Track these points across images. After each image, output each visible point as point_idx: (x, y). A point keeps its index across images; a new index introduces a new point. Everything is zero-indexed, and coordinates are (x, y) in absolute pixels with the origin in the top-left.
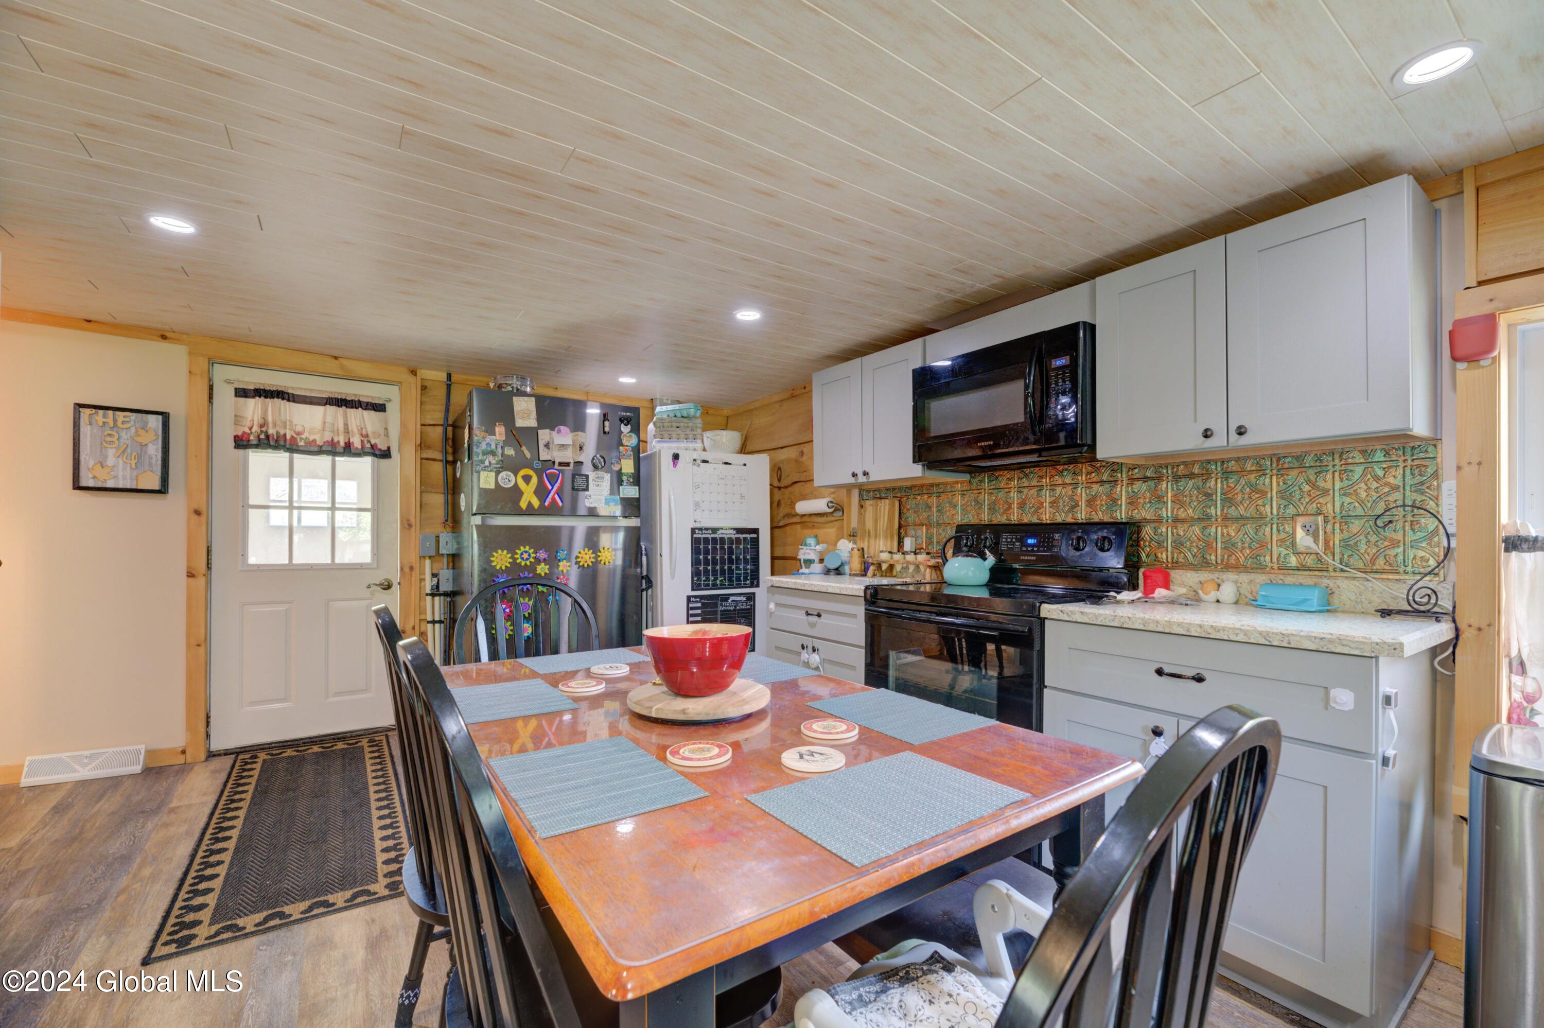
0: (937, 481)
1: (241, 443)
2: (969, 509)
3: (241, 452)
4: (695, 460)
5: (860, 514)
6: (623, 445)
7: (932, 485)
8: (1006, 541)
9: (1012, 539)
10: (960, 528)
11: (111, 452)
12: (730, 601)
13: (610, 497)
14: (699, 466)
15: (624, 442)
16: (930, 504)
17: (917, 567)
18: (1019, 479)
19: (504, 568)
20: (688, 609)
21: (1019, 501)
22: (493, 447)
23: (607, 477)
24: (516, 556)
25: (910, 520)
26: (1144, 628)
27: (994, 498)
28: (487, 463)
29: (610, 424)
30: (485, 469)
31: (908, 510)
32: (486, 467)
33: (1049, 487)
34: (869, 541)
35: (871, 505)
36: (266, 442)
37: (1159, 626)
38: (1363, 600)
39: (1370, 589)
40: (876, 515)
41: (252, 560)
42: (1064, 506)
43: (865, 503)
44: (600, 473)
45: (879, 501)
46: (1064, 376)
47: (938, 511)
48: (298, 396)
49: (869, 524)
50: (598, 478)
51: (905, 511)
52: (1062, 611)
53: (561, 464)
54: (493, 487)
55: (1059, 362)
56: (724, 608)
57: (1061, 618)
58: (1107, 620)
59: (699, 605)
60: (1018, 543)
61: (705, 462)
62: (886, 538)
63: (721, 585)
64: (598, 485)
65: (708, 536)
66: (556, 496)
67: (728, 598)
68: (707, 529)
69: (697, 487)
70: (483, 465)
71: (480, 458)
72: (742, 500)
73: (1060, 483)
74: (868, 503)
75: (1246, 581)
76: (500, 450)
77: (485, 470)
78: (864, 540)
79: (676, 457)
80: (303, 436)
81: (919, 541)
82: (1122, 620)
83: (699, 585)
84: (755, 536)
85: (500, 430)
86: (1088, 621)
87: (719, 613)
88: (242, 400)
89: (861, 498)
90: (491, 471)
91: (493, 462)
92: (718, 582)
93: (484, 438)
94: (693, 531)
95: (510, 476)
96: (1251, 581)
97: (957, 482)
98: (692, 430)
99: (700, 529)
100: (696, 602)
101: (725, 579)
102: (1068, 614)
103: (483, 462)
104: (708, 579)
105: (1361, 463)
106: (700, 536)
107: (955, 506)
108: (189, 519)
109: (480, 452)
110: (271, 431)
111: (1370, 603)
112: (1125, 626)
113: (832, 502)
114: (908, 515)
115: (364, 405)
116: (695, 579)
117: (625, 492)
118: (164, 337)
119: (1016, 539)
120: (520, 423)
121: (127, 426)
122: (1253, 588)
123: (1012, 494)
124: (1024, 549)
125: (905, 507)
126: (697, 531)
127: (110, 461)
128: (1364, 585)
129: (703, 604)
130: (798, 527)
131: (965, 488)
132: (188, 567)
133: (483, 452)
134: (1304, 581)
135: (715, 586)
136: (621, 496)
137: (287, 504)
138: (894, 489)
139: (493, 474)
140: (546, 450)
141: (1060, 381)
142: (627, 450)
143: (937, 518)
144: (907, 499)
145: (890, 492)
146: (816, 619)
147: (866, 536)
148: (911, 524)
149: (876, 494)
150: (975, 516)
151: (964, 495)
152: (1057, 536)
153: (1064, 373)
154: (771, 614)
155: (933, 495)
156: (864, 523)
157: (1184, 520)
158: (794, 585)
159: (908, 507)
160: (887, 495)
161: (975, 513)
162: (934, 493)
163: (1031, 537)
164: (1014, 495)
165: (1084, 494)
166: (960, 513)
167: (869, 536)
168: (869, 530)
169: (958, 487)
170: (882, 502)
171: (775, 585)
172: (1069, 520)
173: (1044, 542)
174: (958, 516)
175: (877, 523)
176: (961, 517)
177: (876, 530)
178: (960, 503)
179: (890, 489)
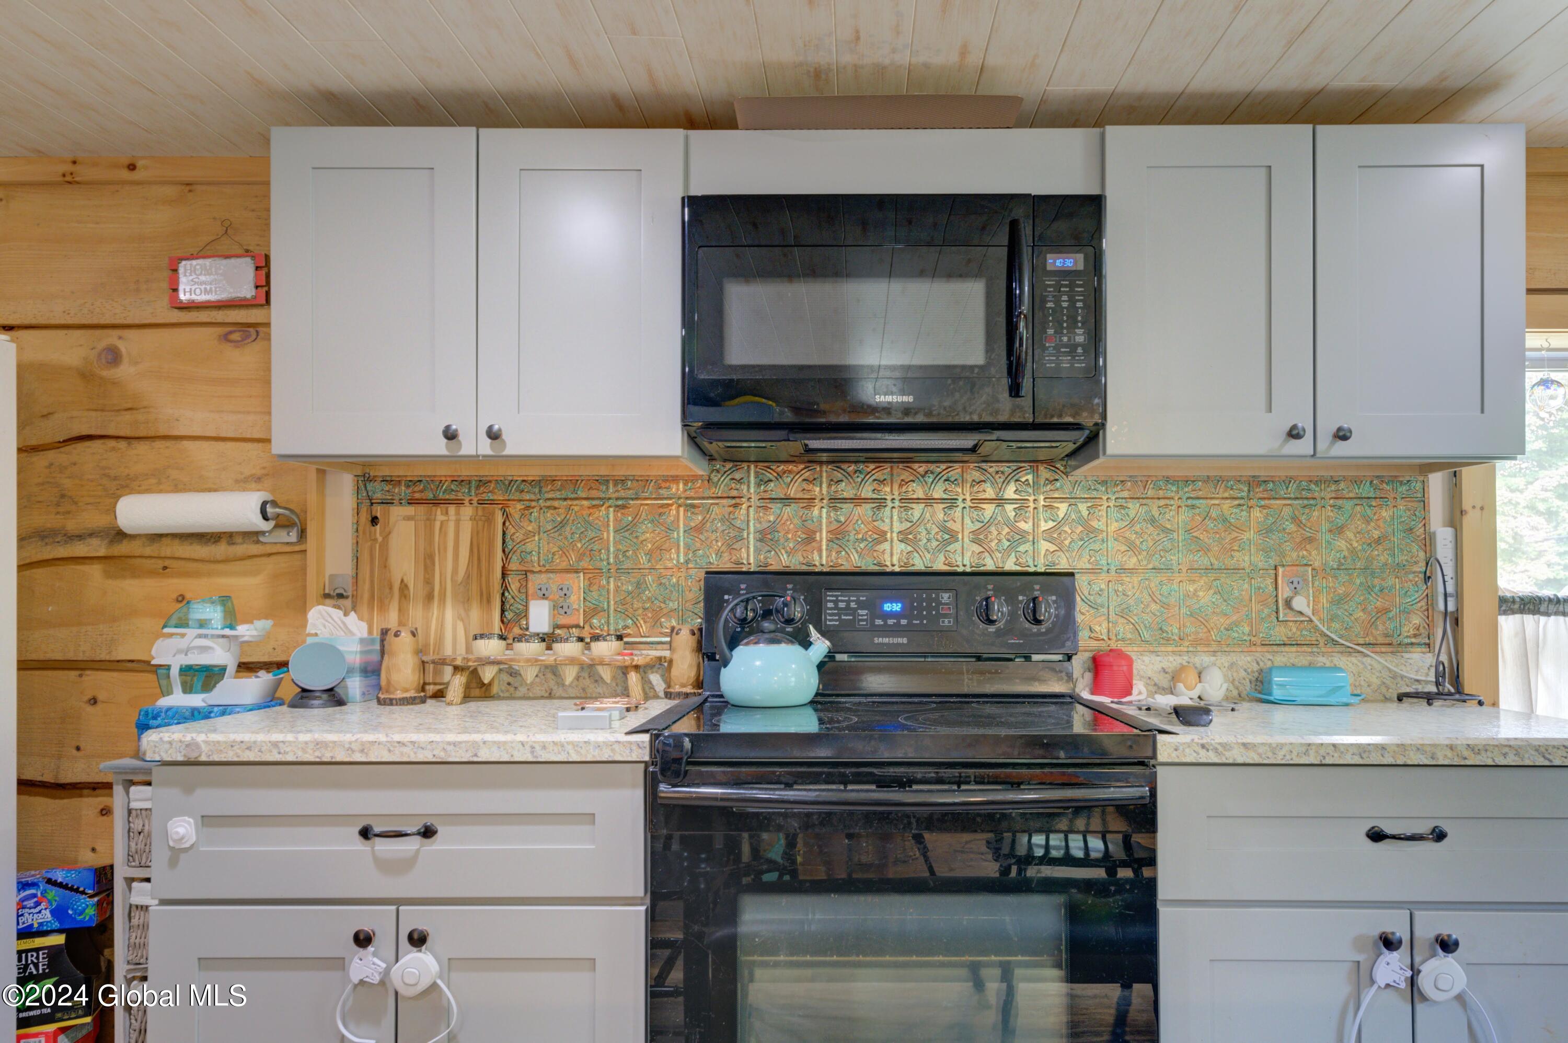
0: (620, 472)
2: (705, 537)
7: (603, 482)
8: (836, 608)
9: (848, 602)
16: (598, 524)
18: (831, 481)
21: (833, 527)
25: (538, 558)
26: (1361, 762)
27: (772, 518)
31: (532, 535)
33: (897, 503)
34: (402, 610)
37: (1386, 755)
38: (1363, 683)
39: (1369, 667)
40: (428, 542)
42: (929, 540)
43: (383, 512)
46: (1072, 290)
47: (621, 539)
49: (403, 566)
51: (522, 537)
52: (1203, 746)
55: (1059, 262)
57: (1204, 760)
58: (1294, 755)
60: (864, 612)
62: (463, 600)
73: (921, 495)
74: (398, 512)
75: (1226, 665)
78: (383, 609)
81: (565, 609)
82: (1322, 752)
86: (1257, 760)
89: (368, 499)
96: (1232, 665)
97: (675, 479)
102: (1216, 750)
105: (1351, 498)
107: (668, 531)
111: (1369, 686)
112: (1328, 761)
113: (274, 503)
119: (858, 602)
122: (1235, 674)
123: (816, 512)
124: (879, 622)
125: (519, 527)
128: (1363, 663)
131: (694, 493)
134: (1296, 660)
138: (482, 483)
141: (1065, 298)
143: (616, 557)
144: (525, 509)
145: (470, 489)
146: (412, 845)
147: (392, 597)
148: (538, 569)
149: (421, 491)
150: (725, 555)
151: (693, 506)
152: (945, 597)
153: (1072, 286)
154: (176, 854)
155: (607, 504)
156: (385, 565)
157: (1132, 571)
158: (304, 751)
159: (530, 528)
160: (460, 496)
161: (723, 547)
162: (610, 499)
163: (892, 600)
164: (821, 514)
165: (967, 520)
166: (678, 546)
167: (405, 597)
168: (402, 581)
169: (678, 489)
170: (447, 513)
171: (203, 758)
172: (940, 566)
173: (920, 609)
174: (678, 553)
175: (434, 564)
176: (686, 554)
177: (429, 582)
178: (684, 525)
179: (470, 482)
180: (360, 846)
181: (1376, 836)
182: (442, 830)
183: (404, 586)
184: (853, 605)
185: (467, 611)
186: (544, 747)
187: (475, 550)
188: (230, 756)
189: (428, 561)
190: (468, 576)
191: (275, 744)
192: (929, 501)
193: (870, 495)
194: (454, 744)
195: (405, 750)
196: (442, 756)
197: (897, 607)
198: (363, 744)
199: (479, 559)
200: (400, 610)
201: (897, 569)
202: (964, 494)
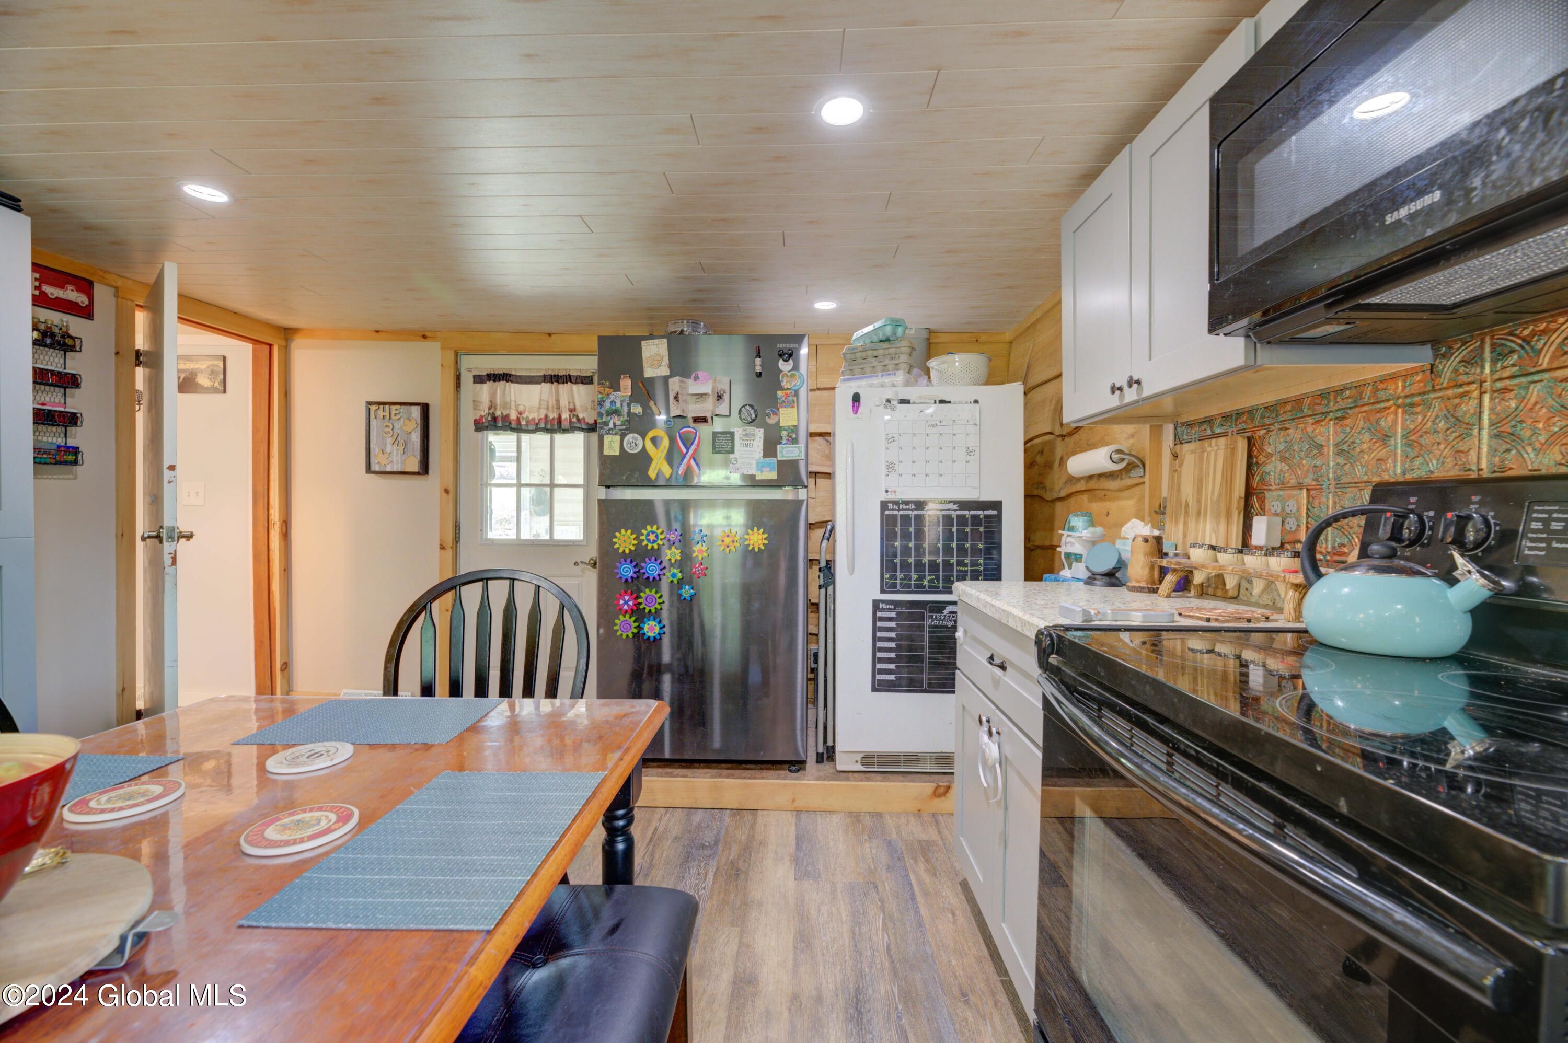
0: (1337, 383)
1: (479, 426)
2: (1426, 440)
3: (480, 434)
4: (888, 401)
5: (1174, 471)
6: (782, 389)
7: (1323, 395)
8: (1538, 528)
10: (1382, 492)
11: (389, 441)
12: (945, 612)
13: (763, 460)
14: (893, 409)
15: (783, 384)
16: (1320, 440)
17: (1270, 584)
19: (627, 551)
20: (875, 619)
22: (618, 405)
23: (759, 434)
24: (642, 538)
25: (1272, 478)
28: (611, 425)
29: (762, 362)
30: (609, 432)
31: (1269, 456)
32: (612, 429)
34: (1185, 524)
35: (1193, 452)
36: (492, 423)
40: (1201, 469)
41: (491, 535)
43: (1181, 449)
44: (750, 429)
45: (1206, 443)
47: (1340, 453)
48: (520, 376)
49: (1188, 491)
50: (746, 435)
51: (1262, 459)
53: (696, 420)
54: (617, 453)
56: (935, 622)
59: (893, 615)
61: (903, 402)
62: (1217, 517)
63: (930, 587)
64: (746, 445)
65: (910, 512)
66: (692, 462)
67: (944, 608)
68: (907, 503)
69: (891, 440)
70: (606, 428)
71: (604, 419)
72: (969, 458)
74: (1190, 447)
76: (625, 409)
77: (609, 434)
78: (1177, 522)
79: (856, 399)
80: (524, 416)
81: (1291, 525)
83: (894, 586)
84: (994, 512)
85: (626, 383)
87: (927, 629)
88: (478, 386)
89: (1178, 441)
90: (616, 434)
91: (618, 423)
92: (926, 583)
93: (608, 395)
94: (884, 505)
95: (637, 439)
97: (1393, 377)
98: (892, 358)
99: (896, 503)
100: (889, 610)
101: (938, 578)
103: (606, 424)
104: (908, 577)
106: (895, 512)
107: (1385, 438)
108: (441, 497)
109: (604, 412)
110: (498, 413)
113: (1119, 451)
114: (1268, 468)
115: (573, 380)
116: (887, 576)
117: (784, 452)
118: (425, 337)
120: (648, 373)
121: (398, 417)
125: (1261, 450)
126: (890, 506)
127: (388, 449)
129: (898, 613)
130: (1085, 497)
131: (1415, 389)
132: (441, 540)
133: (607, 412)
135: (919, 589)
136: (779, 458)
137: (515, 482)
138: (1239, 415)
139: (618, 438)
140: (676, 403)
142: (787, 395)
143: (1335, 472)
144: (1267, 433)
145: (1231, 423)
146: (999, 673)
148: (1273, 487)
150: (1448, 460)
151: (1412, 405)
155: (1329, 418)
159: (1269, 450)
160: (1226, 428)
161: (1446, 450)
162: (1331, 412)
166: (1395, 454)
169: (1397, 388)
174: (1395, 461)
176: (1403, 463)
178: (1402, 429)
179: (1232, 417)
180: (989, 665)
185: (1218, 524)
189: (1200, 485)
190: (1220, 495)
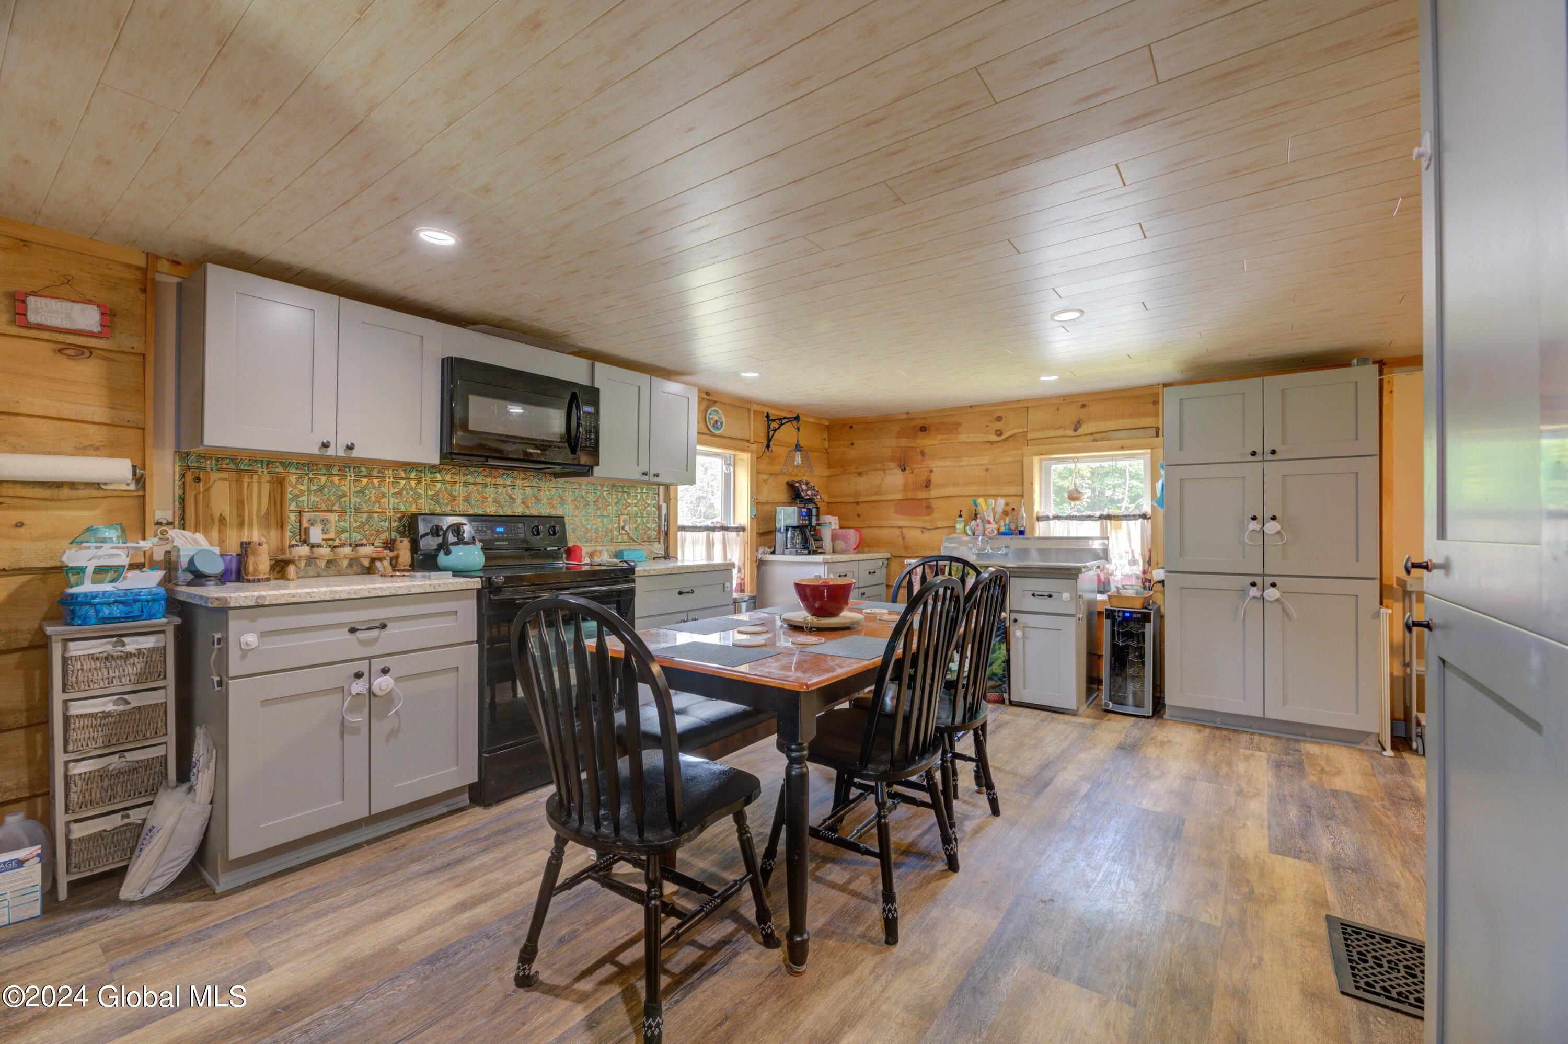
2: (404, 497)
25: (305, 505)
31: (302, 491)
34: (222, 532)
35: (225, 480)
42: (505, 502)
43: (207, 476)
45: (245, 476)
47: (358, 497)
49: (222, 508)
51: (295, 493)
55: (587, 409)
60: (489, 532)
74: (214, 476)
105: (640, 493)
113: (136, 467)
114: (302, 499)
119: (489, 527)
124: (498, 535)
125: (295, 487)
138: (268, 463)
143: (355, 505)
144: (299, 478)
145: (262, 465)
146: (375, 633)
147: (214, 524)
148: (307, 510)
149: (227, 464)
150: (414, 505)
152: (520, 525)
153: (590, 418)
154: (245, 653)
155: (349, 478)
156: (207, 505)
157: (576, 516)
158: (325, 596)
159: (302, 488)
160: (255, 468)
161: (413, 502)
162: (351, 476)
163: (500, 526)
164: (459, 490)
165: (520, 495)
167: (224, 524)
168: (221, 515)
170: (252, 478)
171: (267, 603)
172: (509, 513)
173: (511, 530)
175: (243, 506)
176: (393, 505)
177: (240, 516)
178: (392, 490)
179: (262, 461)
180: (349, 636)
181: (680, 593)
182: (389, 625)
183: (222, 519)
184: (484, 529)
185: (268, 532)
186: (439, 586)
187: (272, 499)
188: (283, 601)
189: (240, 505)
190: (268, 513)
191: (309, 594)
192: (505, 485)
193: (481, 482)
194: (400, 587)
195: (376, 591)
196: (394, 592)
197: (501, 529)
198: (355, 590)
199: (275, 504)
200: (220, 531)
201: (492, 514)
202: (519, 483)
